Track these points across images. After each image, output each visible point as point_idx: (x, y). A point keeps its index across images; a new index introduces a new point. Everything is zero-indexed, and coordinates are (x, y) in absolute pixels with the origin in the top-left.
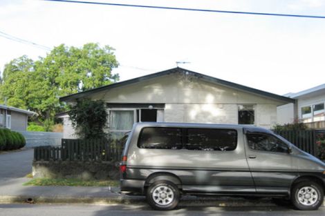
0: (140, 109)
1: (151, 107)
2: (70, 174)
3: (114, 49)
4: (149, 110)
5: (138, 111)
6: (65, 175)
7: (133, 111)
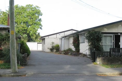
0: (114, 35)
1: (119, 34)
2: (113, 63)
3: (39, 8)
4: (118, 35)
5: (113, 36)
6: (111, 63)
7: (112, 36)
